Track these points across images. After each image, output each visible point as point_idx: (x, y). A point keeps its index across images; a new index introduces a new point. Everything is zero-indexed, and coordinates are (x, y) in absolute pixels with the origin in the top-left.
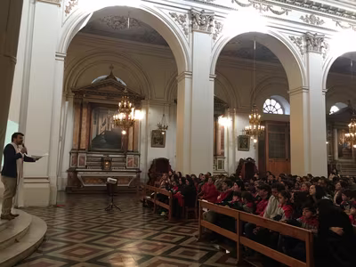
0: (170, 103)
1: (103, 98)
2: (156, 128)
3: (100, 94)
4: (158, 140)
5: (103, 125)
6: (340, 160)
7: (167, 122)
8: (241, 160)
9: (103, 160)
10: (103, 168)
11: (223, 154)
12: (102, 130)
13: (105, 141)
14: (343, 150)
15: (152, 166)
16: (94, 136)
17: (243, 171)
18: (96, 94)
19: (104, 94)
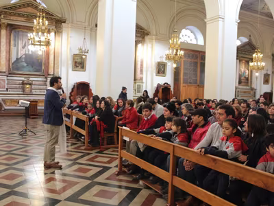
0: (91, 27)
1: (22, 19)
2: (77, 52)
3: (19, 15)
4: (79, 64)
5: (23, 48)
6: (240, 87)
7: (88, 46)
8: (159, 86)
9: (23, 83)
10: (23, 91)
11: (142, 79)
12: (22, 53)
13: (25, 65)
14: (243, 78)
15: (73, 89)
16: (13, 59)
17: (160, 95)
18: (14, 15)
19: (23, 16)
